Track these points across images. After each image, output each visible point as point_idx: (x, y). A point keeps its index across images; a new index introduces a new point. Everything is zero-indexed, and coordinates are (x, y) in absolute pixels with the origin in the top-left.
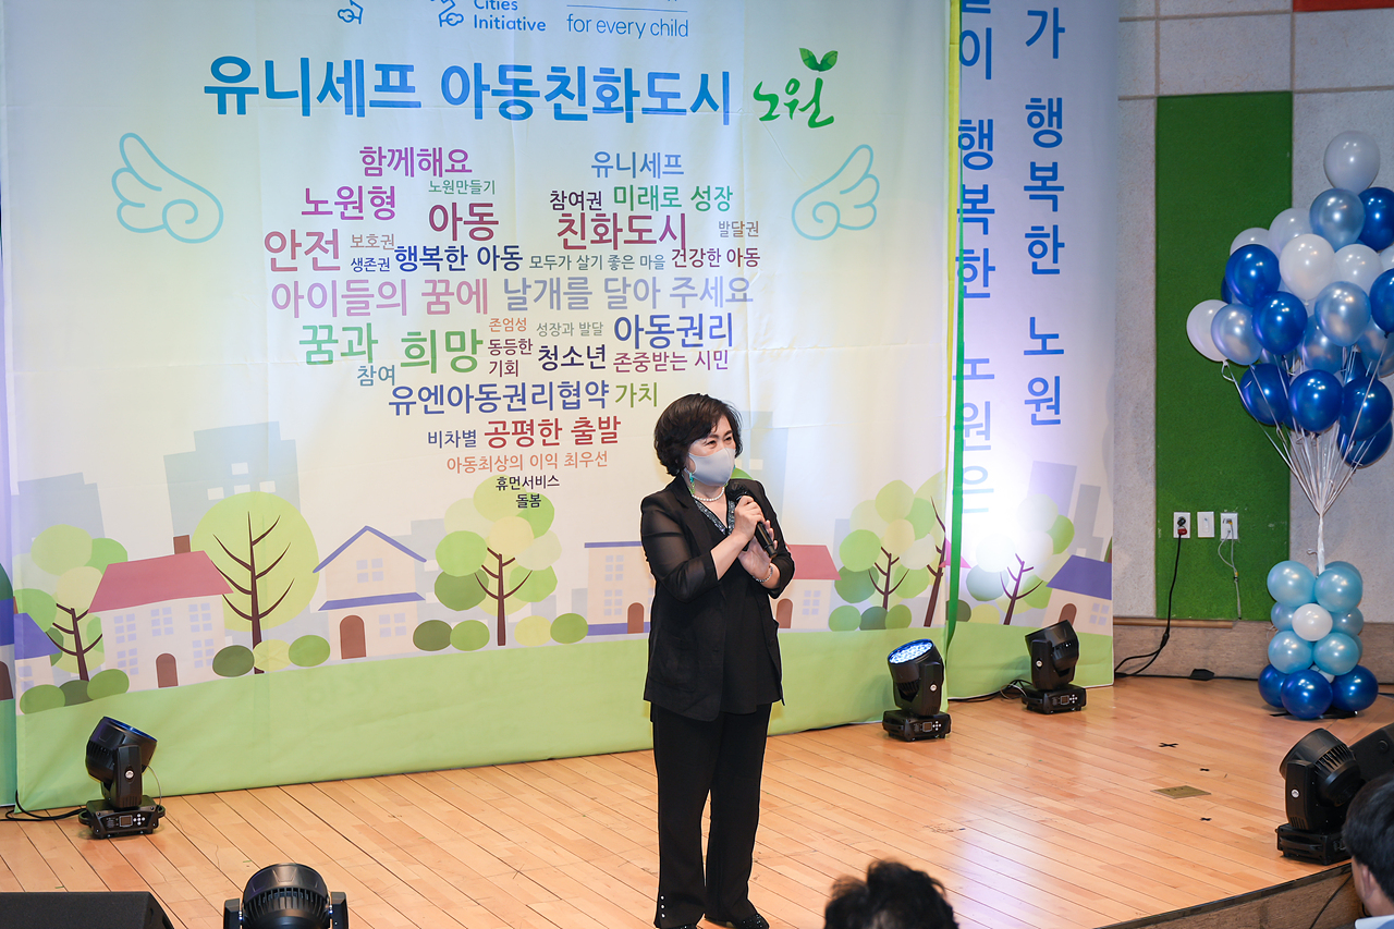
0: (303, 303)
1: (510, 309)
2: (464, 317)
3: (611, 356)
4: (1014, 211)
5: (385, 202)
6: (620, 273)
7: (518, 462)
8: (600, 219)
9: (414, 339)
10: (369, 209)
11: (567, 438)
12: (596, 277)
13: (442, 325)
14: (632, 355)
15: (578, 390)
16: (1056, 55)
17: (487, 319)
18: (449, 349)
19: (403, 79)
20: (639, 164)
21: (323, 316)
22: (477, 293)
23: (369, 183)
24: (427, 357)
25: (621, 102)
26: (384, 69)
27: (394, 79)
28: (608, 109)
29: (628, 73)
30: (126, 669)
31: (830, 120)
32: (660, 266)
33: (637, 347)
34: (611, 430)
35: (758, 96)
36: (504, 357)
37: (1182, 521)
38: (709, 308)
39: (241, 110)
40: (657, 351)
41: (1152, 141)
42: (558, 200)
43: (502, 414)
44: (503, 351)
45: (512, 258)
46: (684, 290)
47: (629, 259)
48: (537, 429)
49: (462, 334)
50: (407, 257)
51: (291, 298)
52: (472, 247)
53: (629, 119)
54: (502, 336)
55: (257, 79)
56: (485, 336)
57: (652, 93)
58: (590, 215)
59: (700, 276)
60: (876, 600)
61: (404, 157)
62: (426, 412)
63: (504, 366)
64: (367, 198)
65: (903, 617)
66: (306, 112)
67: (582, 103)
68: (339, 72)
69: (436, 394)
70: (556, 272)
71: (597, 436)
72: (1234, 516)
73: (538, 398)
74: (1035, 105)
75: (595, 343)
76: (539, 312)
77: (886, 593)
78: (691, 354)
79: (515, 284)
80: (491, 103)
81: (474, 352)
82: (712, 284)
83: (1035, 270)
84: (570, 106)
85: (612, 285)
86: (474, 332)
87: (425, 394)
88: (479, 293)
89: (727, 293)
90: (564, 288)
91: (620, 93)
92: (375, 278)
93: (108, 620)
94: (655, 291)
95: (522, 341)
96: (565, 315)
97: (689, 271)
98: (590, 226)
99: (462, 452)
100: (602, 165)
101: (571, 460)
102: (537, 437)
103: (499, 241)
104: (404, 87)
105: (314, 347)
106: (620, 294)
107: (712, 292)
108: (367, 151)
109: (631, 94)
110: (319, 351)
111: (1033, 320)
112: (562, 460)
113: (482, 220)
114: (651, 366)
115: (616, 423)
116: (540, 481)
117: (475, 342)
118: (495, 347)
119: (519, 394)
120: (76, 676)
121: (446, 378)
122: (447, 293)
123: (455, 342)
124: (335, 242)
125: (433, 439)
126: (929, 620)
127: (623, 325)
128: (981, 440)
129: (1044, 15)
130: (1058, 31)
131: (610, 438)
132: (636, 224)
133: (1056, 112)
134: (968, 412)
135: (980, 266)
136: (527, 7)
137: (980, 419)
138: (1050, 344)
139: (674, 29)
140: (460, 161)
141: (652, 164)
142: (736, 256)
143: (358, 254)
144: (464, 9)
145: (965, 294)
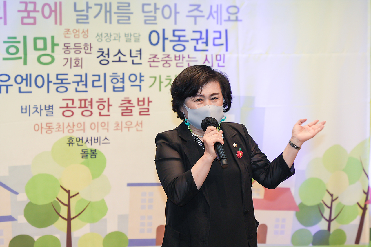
1: (78, 22)
2: (46, 28)
3: (146, 56)
7: (82, 127)
9: (12, 41)
11: (116, 111)
12: (135, 3)
13: (31, 32)
14: (160, 56)
15: (123, 79)
17: (62, 29)
18: (36, 49)
22: (55, 11)
24: (21, 54)
33: (164, 50)
34: (146, 106)
36: (73, 55)
38: (212, 25)
40: (177, 54)
43: (71, 94)
44: (72, 51)
46: (196, 13)
48: (95, 105)
49: (45, 39)
54: (72, 41)
56: (60, 40)
59: (206, 4)
60: (323, 225)
62: (20, 92)
63: (73, 62)
65: (341, 237)
69: (27, 79)
71: (136, 110)
73: (96, 84)
75: (135, 48)
76: (97, 25)
77: (330, 221)
78: (200, 56)
79: (81, 6)
81: (53, 51)
85: (147, 8)
86: (53, 38)
87: (19, 79)
89: (225, 16)
90: (114, 9)
94: (176, 13)
95: (86, 45)
96: (115, 28)
99: (44, 119)
101: (118, 126)
102: (95, 110)
106: (152, 14)
107: (215, 15)
112: (112, 126)
114: (173, 63)
115: (149, 102)
116: (97, 140)
117: (54, 45)
118: (67, 48)
119: (83, 80)
121: (34, 69)
122: (35, 11)
123: (40, 44)
125: (24, 110)
126: (357, 241)
127: (154, 35)
131: (145, 112)
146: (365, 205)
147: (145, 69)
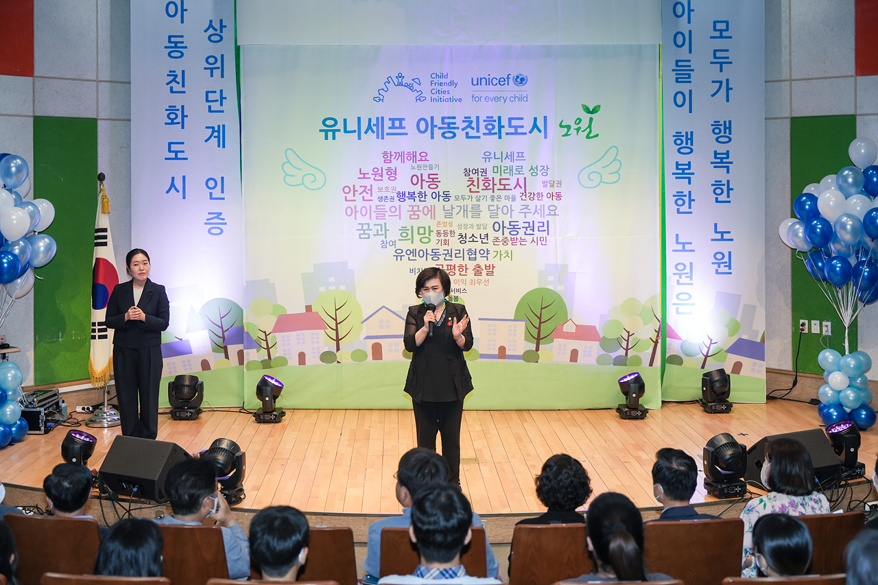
0: (358, 214)
1: (446, 217)
2: (425, 221)
3: (491, 238)
4: (705, 173)
5: (392, 173)
6: (495, 203)
8: (486, 180)
9: (404, 229)
10: (385, 176)
11: (471, 273)
12: (484, 205)
13: (416, 224)
14: (501, 238)
15: (475, 252)
16: (728, 101)
17: (435, 222)
18: (419, 234)
19: (401, 124)
20: (504, 156)
21: (366, 220)
22: (431, 211)
23: (385, 166)
24: (410, 237)
25: (496, 130)
26: (393, 120)
27: (397, 124)
28: (490, 134)
29: (499, 118)
30: (287, 357)
31: (597, 135)
32: (514, 200)
33: (503, 235)
34: (491, 270)
35: (561, 126)
36: (443, 238)
37: (803, 325)
38: (537, 218)
39: (334, 138)
40: (513, 237)
41: (789, 139)
42: (467, 172)
43: (441, 261)
44: (442, 235)
45: (447, 196)
46: (526, 210)
47: (499, 197)
48: (457, 268)
49: (424, 228)
50: (402, 196)
51: (353, 212)
52: (429, 192)
53: (500, 137)
54: (442, 229)
55: (340, 126)
56: (435, 228)
57: (510, 126)
58: (481, 178)
59: (532, 205)
60: (622, 352)
61: (401, 155)
62: (409, 260)
63: (443, 242)
64: (385, 172)
65: (638, 361)
66: (359, 138)
67: (478, 131)
68: (374, 122)
69: (413, 252)
70: (466, 202)
71: (484, 272)
72: (829, 324)
73: (457, 255)
74: (716, 124)
75: (483, 233)
76: (458, 219)
77: (627, 350)
78: (529, 238)
79: (448, 207)
80: (437, 132)
81: (430, 235)
82: (539, 207)
83: (717, 201)
84: (472, 133)
85: (491, 208)
86: (429, 227)
87: (408, 252)
89: (547, 212)
90: (470, 209)
91: (495, 127)
92: (388, 204)
93: (279, 337)
94: (512, 211)
95: (451, 231)
96: (470, 221)
97: (528, 202)
98: (481, 183)
100: (487, 157)
101: (472, 282)
102: (457, 272)
103: (441, 189)
104: (401, 127)
105: (362, 232)
106: (495, 211)
107: (539, 212)
108: (385, 153)
109: (501, 127)
110: (364, 233)
111: (716, 225)
112: (468, 282)
113: (434, 181)
114: (510, 243)
115: (493, 267)
116: (458, 290)
117: (430, 231)
118: (439, 233)
119: (449, 253)
120: (267, 358)
121: (418, 246)
122: (418, 211)
123: (422, 231)
124: (371, 190)
125: (412, 271)
126: (651, 364)
127: (497, 225)
128: (688, 281)
129: (721, 82)
130: (728, 89)
131: (490, 273)
132: (503, 182)
133: (728, 127)
134: (680, 267)
135: (686, 199)
136: (454, 92)
137: (688, 270)
138: (726, 236)
139: (521, 99)
140: (424, 156)
141: (510, 156)
142: (551, 196)
143: (381, 194)
144: (427, 94)
145: (679, 212)
146: (657, 340)
147: (490, 246)
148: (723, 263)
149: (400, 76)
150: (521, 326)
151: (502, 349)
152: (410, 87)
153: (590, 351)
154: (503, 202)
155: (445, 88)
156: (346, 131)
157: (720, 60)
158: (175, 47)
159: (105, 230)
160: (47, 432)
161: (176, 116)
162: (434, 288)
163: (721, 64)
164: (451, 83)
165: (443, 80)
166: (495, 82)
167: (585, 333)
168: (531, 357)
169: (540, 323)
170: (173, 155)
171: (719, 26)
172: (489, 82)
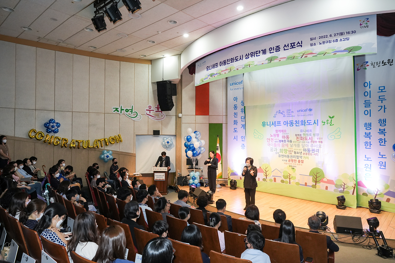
1: (291, 147)
2: (286, 148)
3: (303, 153)
4: (376, 136)
5: (278, 135)
6: (304, 143)
7: (292, 164)
8: (301, 137)
9: (281, 149)
10: (276, 136)
11: (297, 162)
12: (301, 144)
13: (284, 148)
14: (305, 153)
15: (299, 156)
16: (385, 112)
17: (288, 148)
18: (284, 151)
20: (306, 131)
21: (272, 147)
23: (276, 133)
24: (282, 151)
25: (304, 124)
27: (279, 123)
28: (302, 125)
29: (305, 120)
31: (333, 125)
32: (309, 143)
35: (322, 122)
36: (290, 152)
38: (315, 148)
39: (265, 127)
42: (296, 135)
43: (290, 158)
45: (291, 141)
46: (312, 146)
50: (280, 141)
51: (269, 145)
52: (287, 140)
53: (304, 126)
54: (290, 150)
55: (266, 124)
56: (288, 150)
57: (308, 123)
58: (300, 137)
60: (342, 189)
61: (280, 131)
62: (282, 157)
64: (276, 135)
66: (270, 127)
67: (299, 124)
68: (274, 122)
69: (283, 155)
70: (296, 143)
71: (301, 162)
73: (294, 157)
74: (380, 120)
75: (301, 151)
76: (294, 147)
78: (313, 153)
79: (291, 144)
80: (289, 125)
82: (316, 145)
84: (297, 125)
85: (303, 145)
88: (287, 145)
89: (318, 146)
90: (297, 145)
91: (303, 123)
92: (277, 143)
94: (308, 146)
95: (292, 151)
96: (297, 148)
97: (313, 143)
98: (300, 138)
99: (286, 162)
100: (301, 131)
101: (298, 164)
102: (294, 161)
103: (289, 140)
108: (276, 130)
109: (305, 123)
110: (272, 150)
111: (380, 153)
112: (297, 164)
113: (288, 137)
114: (308, 154)
116: (294, 166)
117: (287, 150)
118: (289, 151)
119: (291, 156)
121: (284, 154)
122: (284, 145)
124: (273, 139)
125: (283, 160)
126: (353, 194)
127: (304, 149)
128: (369, 170)
129: (382, 106)
130: (385, 108)
131: (302, 162)
132: (306, 138)
133: (385, 121)
134: (367, 165)
135: (369, 144)
136: (293, 114)
137: (369, 166)
138: (383, 156)
139: (311, 115)
140: (285, 131)
141: (308, 131)
142: (319, 142)
143: (275, 141)
144: (286, 115)
145: (366, 148)
146: (355, 187)
147: (302, 155)
148: (383, 165)
149: (280, 111)
150: (311, 178)
151: (306, 183)
152: (282, 113)
153: (332, 188)
154: (306, 143)
155: (290, 113)
156: (267, 125)
157: (381, 99)
158: (235, 107)
159: (218, 147)
160: (205, 187)
161: (235, 122)
162: (248, 162)
163: (382, 100)
164: (292, 112)
165: (290, 111)
166: (303, 111)
167: (330, 182)
168: (314, 186)
169: (316, 177)
170: (235, 131)
171: (381, 88)
172: (302, 111)
